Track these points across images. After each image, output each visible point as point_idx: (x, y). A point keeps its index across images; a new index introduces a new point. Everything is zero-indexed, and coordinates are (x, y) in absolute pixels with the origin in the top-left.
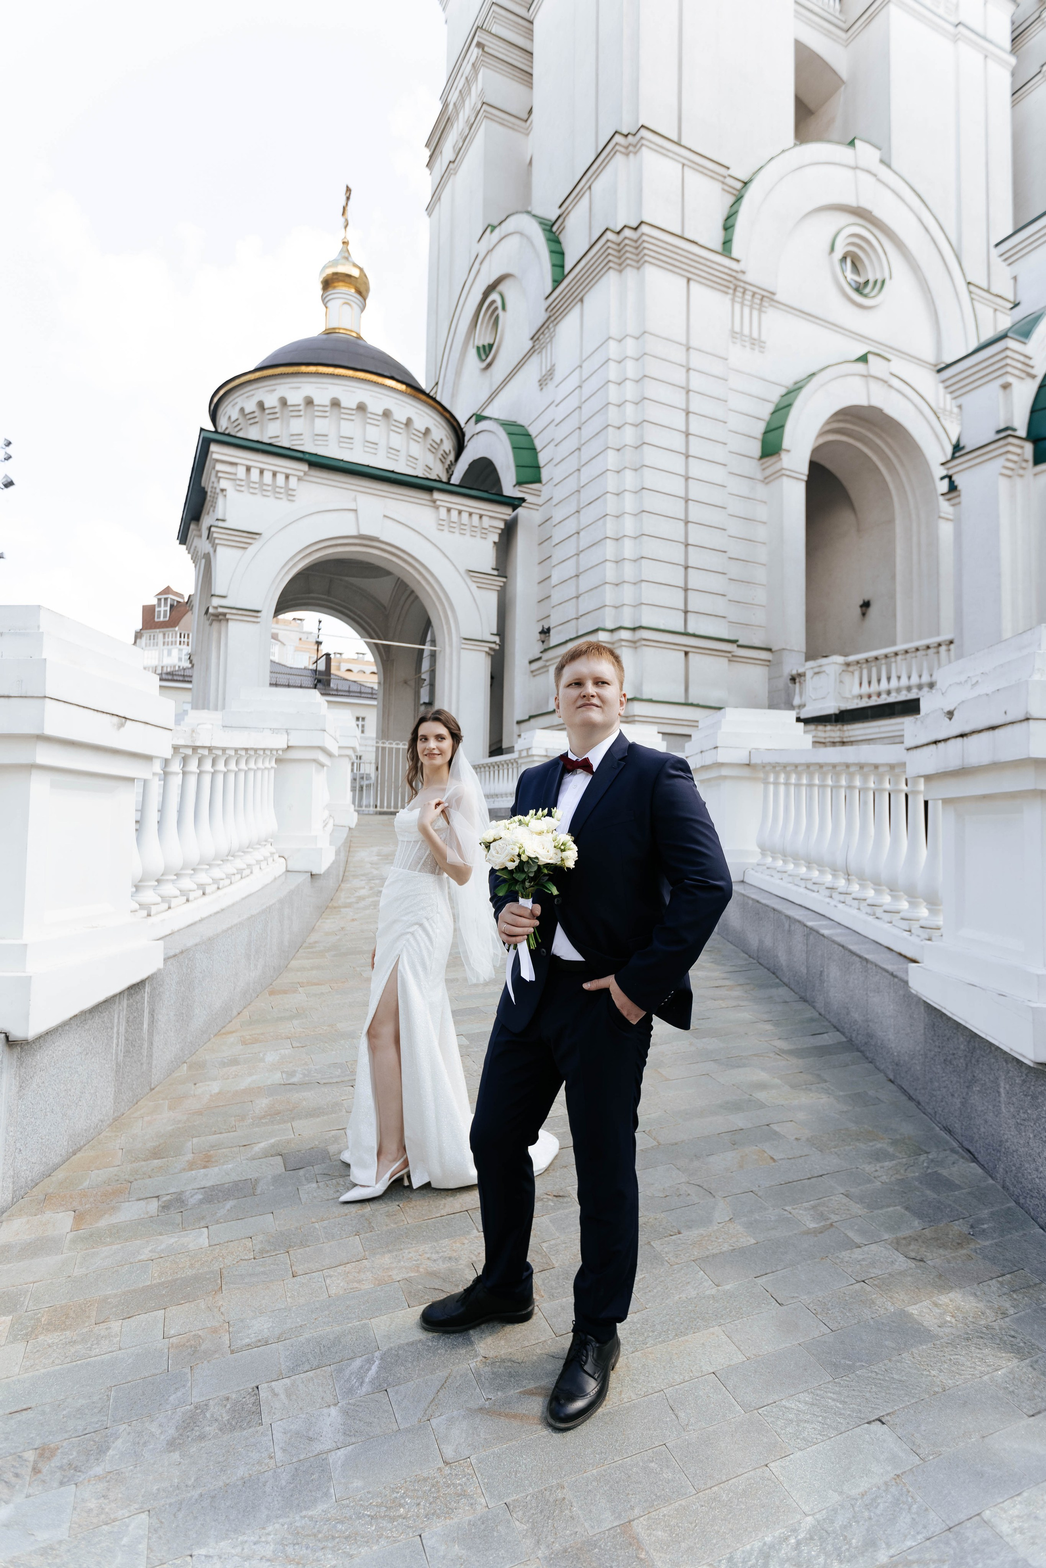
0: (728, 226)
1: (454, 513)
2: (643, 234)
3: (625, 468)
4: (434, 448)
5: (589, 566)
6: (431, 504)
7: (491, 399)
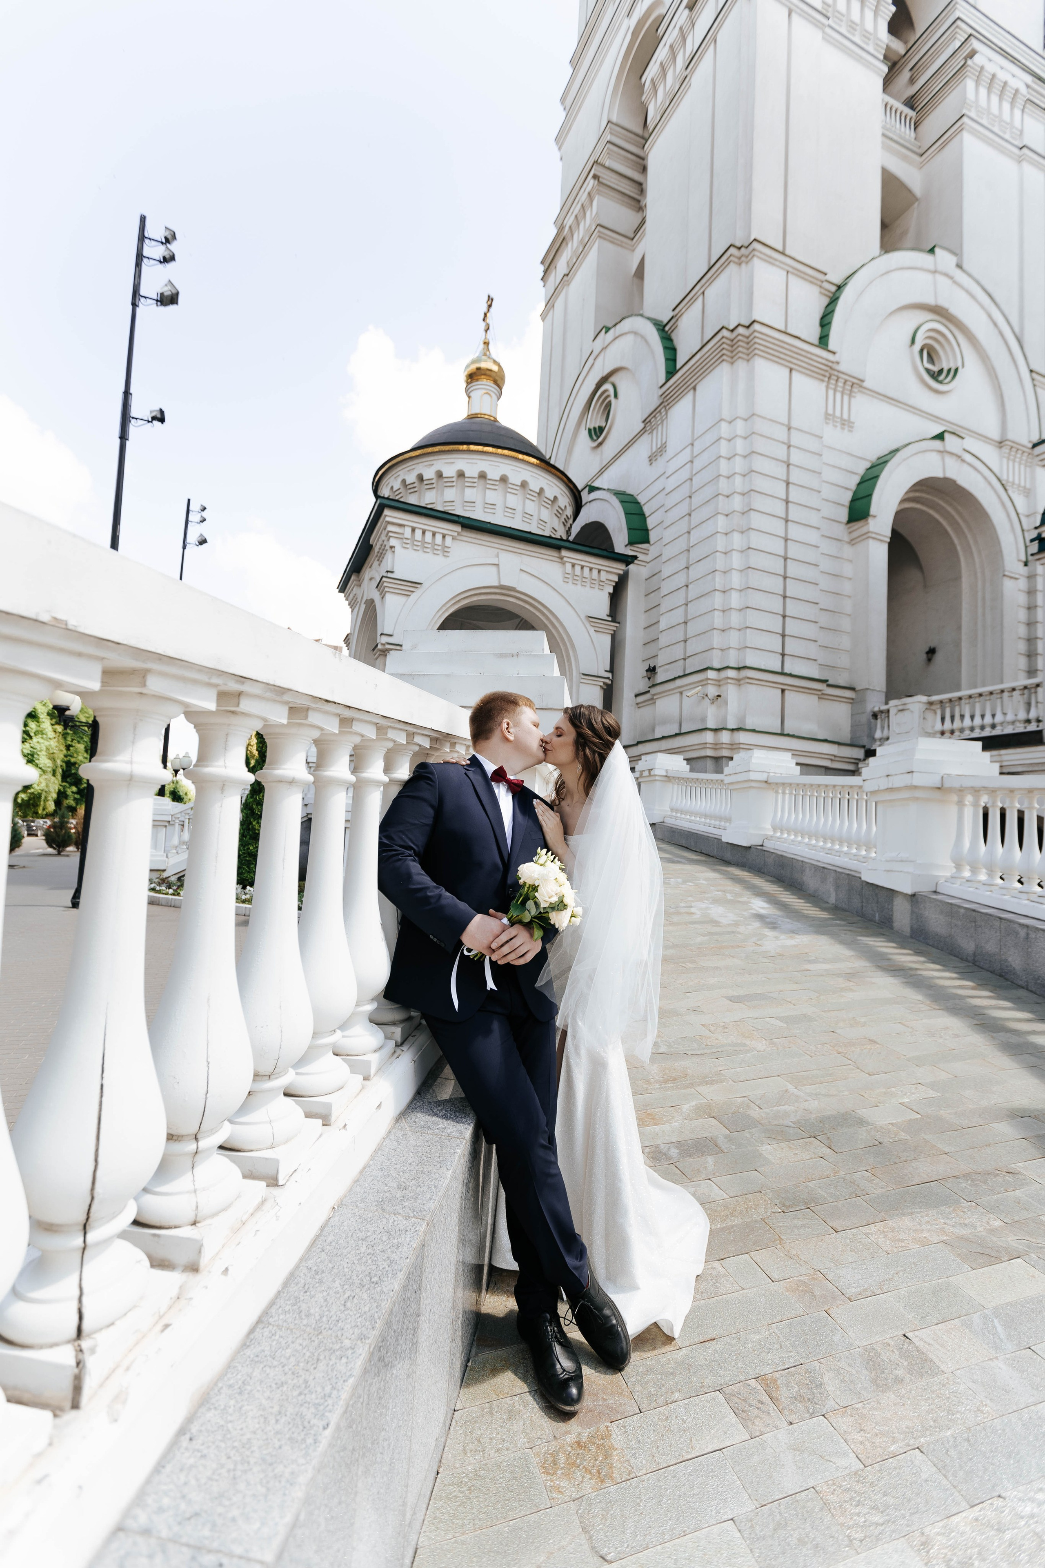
0: (825, 321)
1: (578, 568)
2: (755, 331)
3: (734, 530)
4: (558, 514)
5: (698, 614)
6: (559, 560)
7: (601, 472)
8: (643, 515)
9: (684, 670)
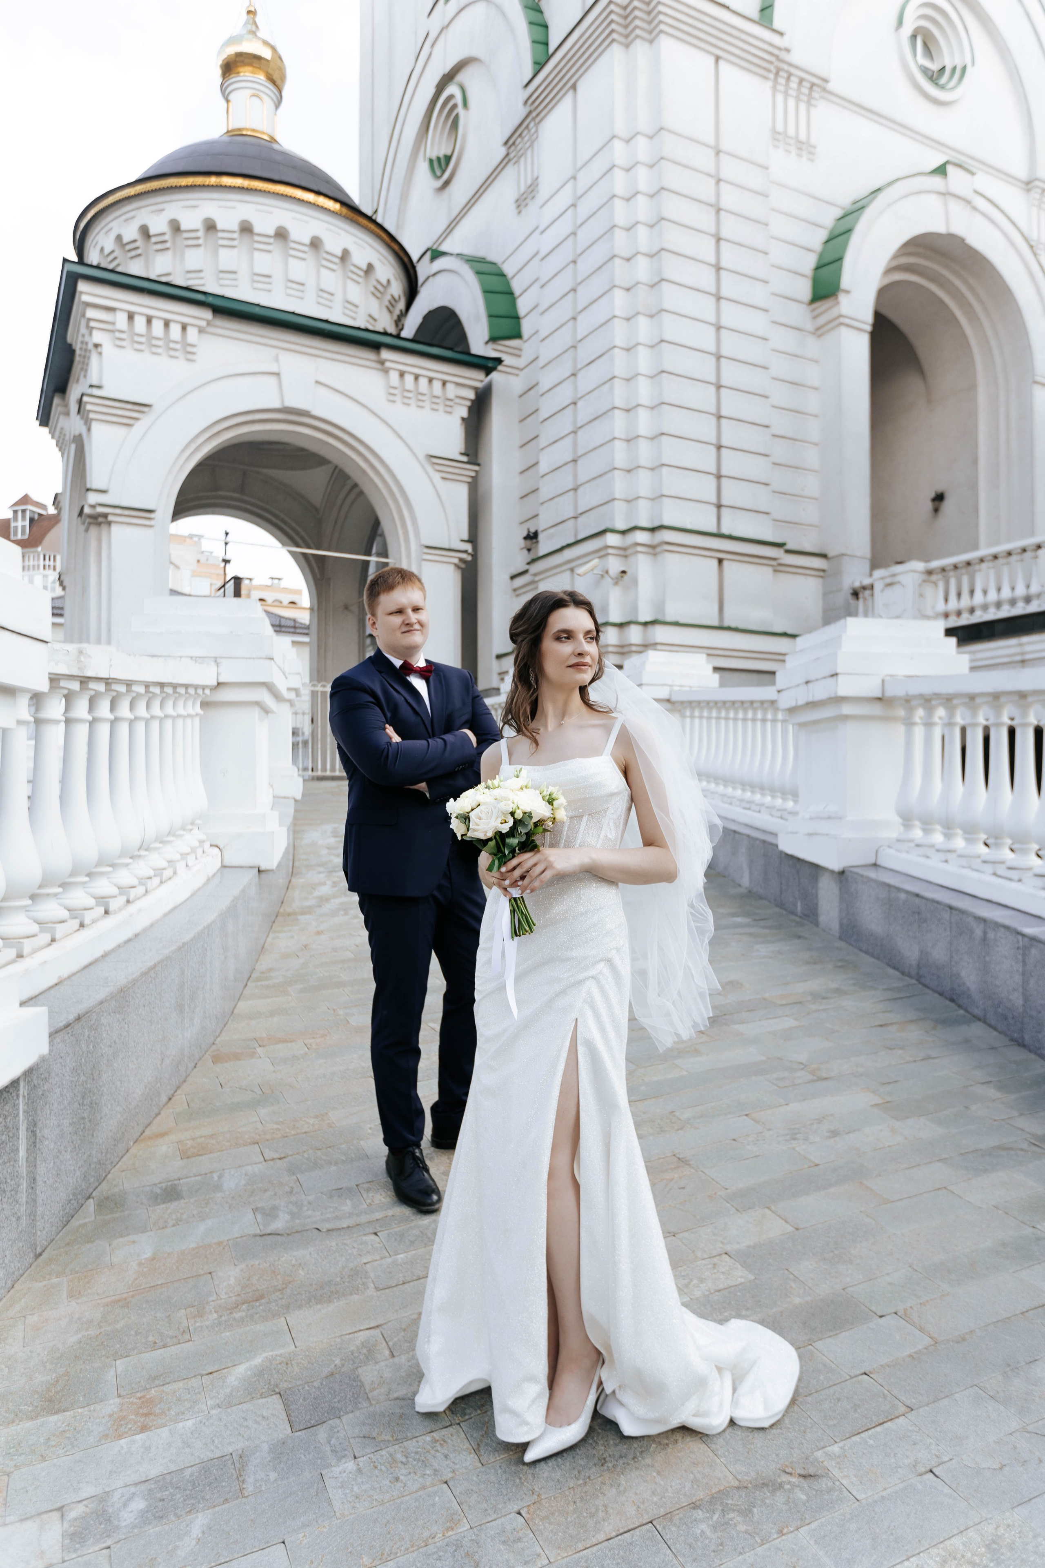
1: (409, 379)
3: (638, 313)
4: (379, 291)
5: (591, 448)
6: (378, 366)
7: (450, 229)
8: (511, 293)
9: (576, 535)
